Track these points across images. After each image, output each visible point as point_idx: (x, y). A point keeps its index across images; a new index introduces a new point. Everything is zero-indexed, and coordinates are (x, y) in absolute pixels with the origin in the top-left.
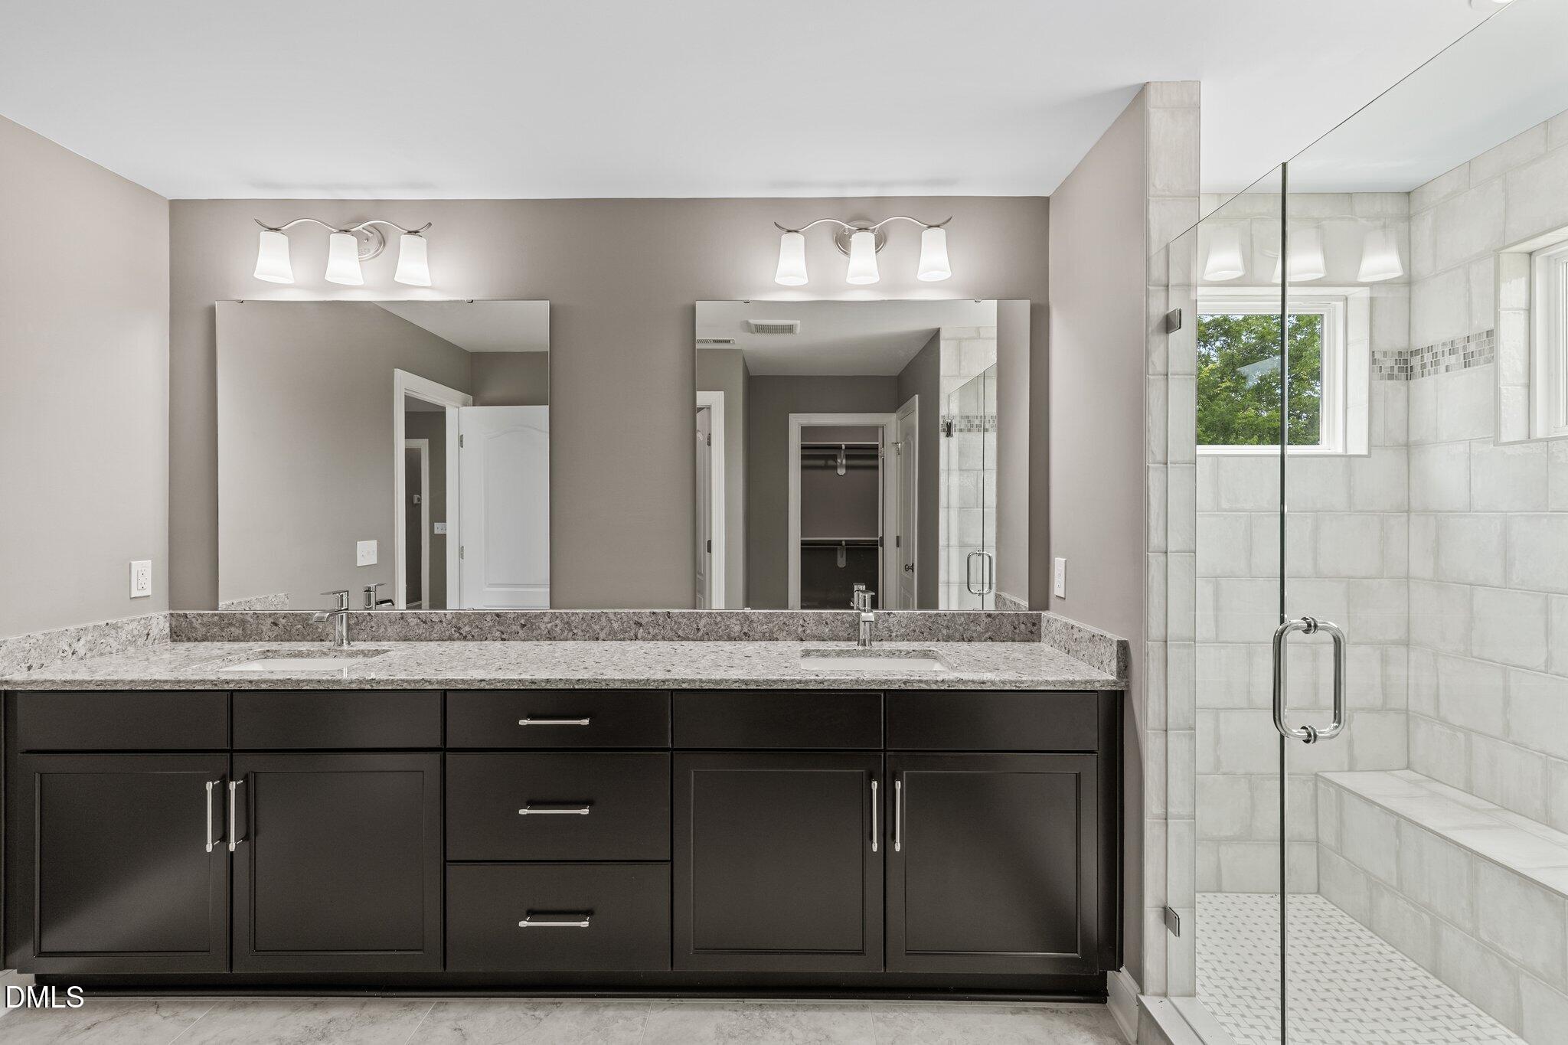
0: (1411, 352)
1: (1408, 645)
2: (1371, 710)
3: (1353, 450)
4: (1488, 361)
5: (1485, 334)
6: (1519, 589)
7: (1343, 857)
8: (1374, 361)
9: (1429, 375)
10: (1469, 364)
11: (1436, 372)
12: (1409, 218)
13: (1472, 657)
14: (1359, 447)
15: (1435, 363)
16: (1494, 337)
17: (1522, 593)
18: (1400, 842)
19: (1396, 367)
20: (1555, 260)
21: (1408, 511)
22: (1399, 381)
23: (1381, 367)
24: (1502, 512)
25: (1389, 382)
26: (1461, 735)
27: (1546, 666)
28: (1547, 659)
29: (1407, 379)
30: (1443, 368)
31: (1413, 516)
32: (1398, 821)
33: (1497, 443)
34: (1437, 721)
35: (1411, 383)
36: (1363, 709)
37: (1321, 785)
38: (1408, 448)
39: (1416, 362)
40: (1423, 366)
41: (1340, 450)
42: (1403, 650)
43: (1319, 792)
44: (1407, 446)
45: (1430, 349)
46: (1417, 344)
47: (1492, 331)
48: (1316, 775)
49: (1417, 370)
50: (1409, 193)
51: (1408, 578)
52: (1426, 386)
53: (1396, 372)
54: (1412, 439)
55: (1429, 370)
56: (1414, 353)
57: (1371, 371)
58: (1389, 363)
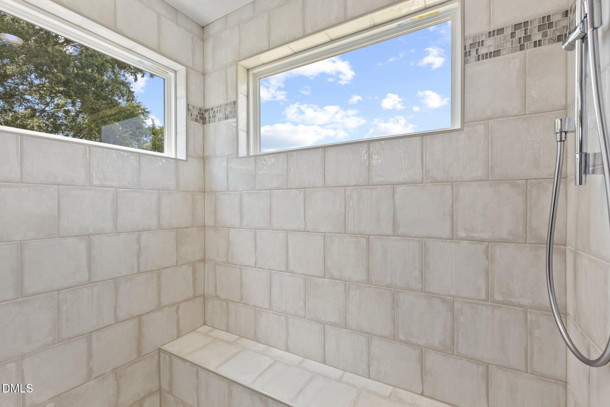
0: (205, 110)
1: (204, 261)
2: (189, 299)
3: (179, 157)
4: (234, 117)
5: (233, 103)
6: (246, 228)
7: (172, 395)
8: (188, 110)
9: (212, 122)
10: (227, 117)
11: (215, 121)
12: (203, 40)
13: (229, 264)
14: (182, 156)
15: (214, 116)
16: (236, 105)
17: (247, 230)
18: (198, 381)
19: (199, 116)
20: (256, 76)
21: (204, 192)
22: (200, 124)
23: (192, 114)
24: (239, 191)
25: (196, 123)
26: (225, 303)
27: (255, 265)
28: (255, 261)
29: (203, 124)
30: (217, 119)
31: (206, 194)
32: (197, 370)
33: (237, 157)
34: (216, 298)
35: (205, 126)
36: (184, 301)
37: (162, 354)
38: (204, 159)
39: (206, 115)
40: (210, 117)
41: (174, 157)
42: (202, 264)
43: (161, 359)
44: (203, 158)
45: (212, 109)
46: (208, 106)
47: (235, 102)
48: (160, 349)
49: (207, 119)
50: (203, 27)
51: (204, 226)
52: (211, 127)
53: (198, 118)
54: (206, 155)
55: (212, 120)
56: (206, 111)
57: (187, 115)
58: (195, 113)
